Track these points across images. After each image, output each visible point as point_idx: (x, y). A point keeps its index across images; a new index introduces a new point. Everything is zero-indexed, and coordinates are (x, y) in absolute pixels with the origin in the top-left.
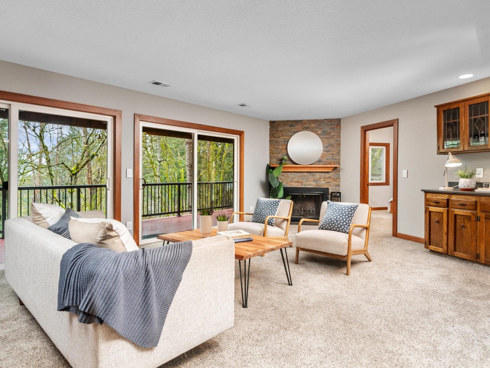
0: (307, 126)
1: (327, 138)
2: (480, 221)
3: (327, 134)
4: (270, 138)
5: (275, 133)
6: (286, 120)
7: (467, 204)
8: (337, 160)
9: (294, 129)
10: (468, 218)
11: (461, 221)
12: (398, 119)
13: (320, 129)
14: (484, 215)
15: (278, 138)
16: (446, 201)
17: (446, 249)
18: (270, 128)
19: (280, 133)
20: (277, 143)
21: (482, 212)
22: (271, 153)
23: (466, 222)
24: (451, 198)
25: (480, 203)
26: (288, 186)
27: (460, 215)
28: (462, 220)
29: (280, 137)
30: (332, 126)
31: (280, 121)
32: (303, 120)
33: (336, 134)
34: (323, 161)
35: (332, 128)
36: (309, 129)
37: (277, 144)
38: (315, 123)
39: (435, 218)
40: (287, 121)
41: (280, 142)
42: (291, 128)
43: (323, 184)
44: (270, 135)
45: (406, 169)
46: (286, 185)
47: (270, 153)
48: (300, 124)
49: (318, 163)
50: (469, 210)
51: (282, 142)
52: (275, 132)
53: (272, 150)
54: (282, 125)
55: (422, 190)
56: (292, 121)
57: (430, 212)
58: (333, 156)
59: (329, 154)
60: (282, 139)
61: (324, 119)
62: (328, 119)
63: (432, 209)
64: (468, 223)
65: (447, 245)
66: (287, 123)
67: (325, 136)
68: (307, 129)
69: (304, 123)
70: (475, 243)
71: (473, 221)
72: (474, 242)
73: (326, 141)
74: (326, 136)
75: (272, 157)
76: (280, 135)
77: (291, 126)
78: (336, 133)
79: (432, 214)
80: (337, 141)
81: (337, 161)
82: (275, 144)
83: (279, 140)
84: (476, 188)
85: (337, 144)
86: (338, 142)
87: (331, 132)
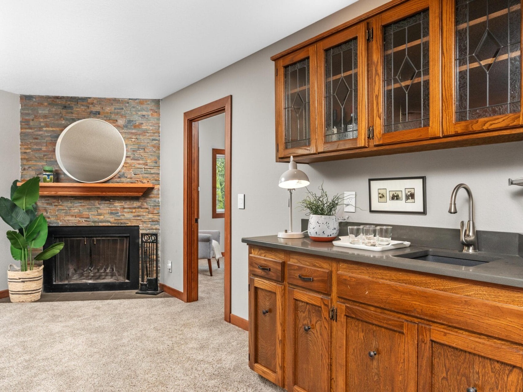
0: (97, 108)
1: (135, 134)
2: (336, 321)
3: (135, 127)
4: (21, 128)
5: (33, 120)
6: (53, 95)
7: (315, 279)
8: (154, 175)
9: (72, 113)
10: (317, 309)
11: (304, 315)
12: (231, 96)
13: (122, 116)
14: (343, 306)
15: (40, 131)
16: (279, 268)
17: (280, 377)
18: (22, 109)
19: (41, 120)
20: (37, 139)
21: (340, 300)
22: (24, 159)
23: (314, 320)
24: (289, 261)
25: (339, 276)
26: (60, 224)
27: (305, 302)
28: (307, 313)
29: (42, 127)
30: (144, 113)
31: (42, 97)
32: (90, 98)
33: (151, 128)
34: (129, 176)
35: (144, 116)
36: (100, 116)
37: (36, 141)
38: (112, 104)
39: (265, 304)
40: (57, 98)
41: (42, 137)
42: (64, 110)
43: (129, 220)
44: (21, 122)
45: (242, 194)
46: (55, 223)
47: (22, 159)
48: (83, 105)
49: (118, 180)
50: (318, 292)
51: (47, 139)
52: (31, 117)
53: (25, 153)
54: (46, 104)
55: (244, 241)
56: (68, 97)
57: (256, 288)
58: (146, 167)
59: (139, 164)
60: (46, 131)
61: (130, 99)
62: (136, 99)
63: (260, 283)
64: (316, 323)
65: (283, 368)
66: (58, 100)
67: (130, 131)
68: (98, 116)
69: (92, 104)
70: (328, 373)
71: (325, 318)
72: (326, 371)
73: (133, 140)
74: (133, 131)
75: (26, 167)
76: (42, 124)
77: (65, 107)
78: (151, 126)
79: (260, 292)
80: (153, 140)
81: (154, 177)
82: (31, 141)
83: (41, 133)
84: (336, 238)
85: (154, 147)
86: (155, 142)
87: (142, 124)
